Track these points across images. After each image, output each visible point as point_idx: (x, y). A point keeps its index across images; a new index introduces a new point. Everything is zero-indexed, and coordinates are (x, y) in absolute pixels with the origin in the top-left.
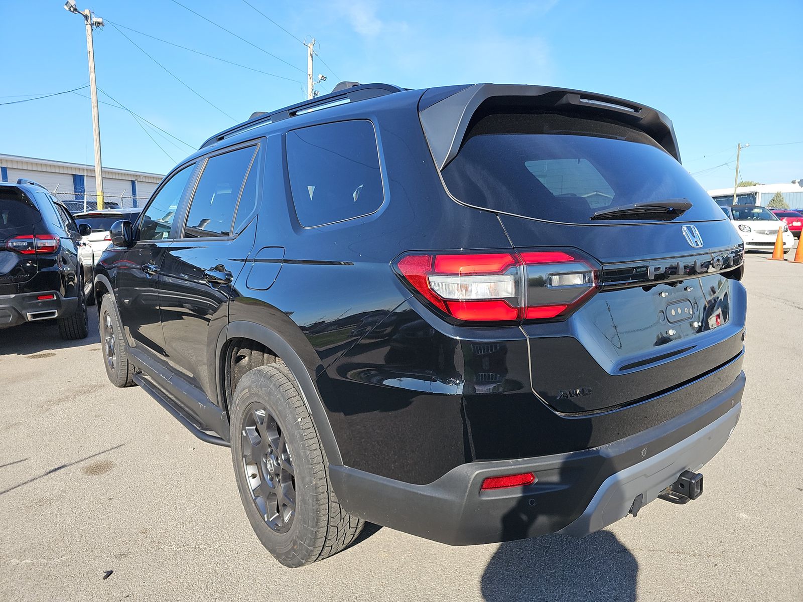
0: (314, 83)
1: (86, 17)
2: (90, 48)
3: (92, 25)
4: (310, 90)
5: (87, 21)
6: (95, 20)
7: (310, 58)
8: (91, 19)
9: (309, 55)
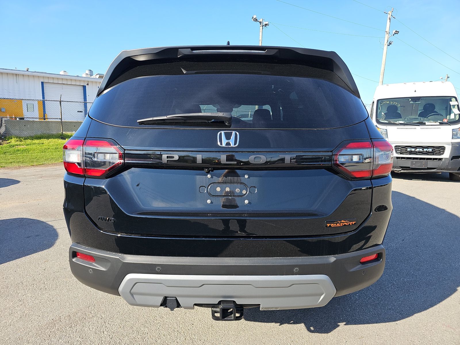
0: (389, 36)
1: (260, 23)
2: (261, 39)
3: (263, 26)
4: (386, 41)
5: (261, 24)
6: (265, 23)
7: (388, 21)
8: (263, 23)
9: (388, 19)
